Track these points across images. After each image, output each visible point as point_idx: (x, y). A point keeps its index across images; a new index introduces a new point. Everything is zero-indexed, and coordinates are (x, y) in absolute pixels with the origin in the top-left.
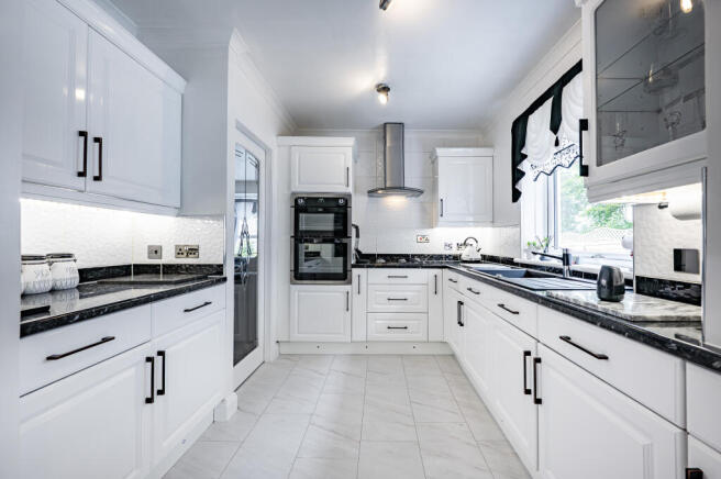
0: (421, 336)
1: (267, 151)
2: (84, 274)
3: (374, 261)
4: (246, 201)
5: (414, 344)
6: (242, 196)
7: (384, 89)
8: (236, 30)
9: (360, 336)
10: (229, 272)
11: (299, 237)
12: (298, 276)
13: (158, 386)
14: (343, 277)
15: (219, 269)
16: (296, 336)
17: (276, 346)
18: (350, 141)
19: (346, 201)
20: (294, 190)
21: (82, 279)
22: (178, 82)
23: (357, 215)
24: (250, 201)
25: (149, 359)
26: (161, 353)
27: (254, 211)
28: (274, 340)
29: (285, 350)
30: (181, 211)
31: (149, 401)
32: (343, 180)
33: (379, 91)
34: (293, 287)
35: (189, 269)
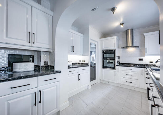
0: (137, 86)
1: (97, 42)
2: (73, 64)
3: (123, 65)
4: (93, 51)
5: (135, 87)
6: (92, 50)
7: (122, 24)
8: (90, 25)
9: (118, 82)
10: (89, 65)
11: (104, 59)
12: (104, 67)
13: (79, 79)
14: (114, 68)
15: (88, 64)
16: (103, 79)
17: (99, 80)
18: (116, 37)
19: (115, 51)
20: (103, 49)
21: (72, 64)
22: (82, 35)
23: (117, 54)
24: (94, 51)
25: (78, 75)
26: (80, 74)
27: (95, 53)
28: (99, 79)
29: (102, 82)
30: (83, 55)
31: (78, 80)
32: (114, 46)
33: (121, 25)
34: (103, 69)
35: (84, 64)
